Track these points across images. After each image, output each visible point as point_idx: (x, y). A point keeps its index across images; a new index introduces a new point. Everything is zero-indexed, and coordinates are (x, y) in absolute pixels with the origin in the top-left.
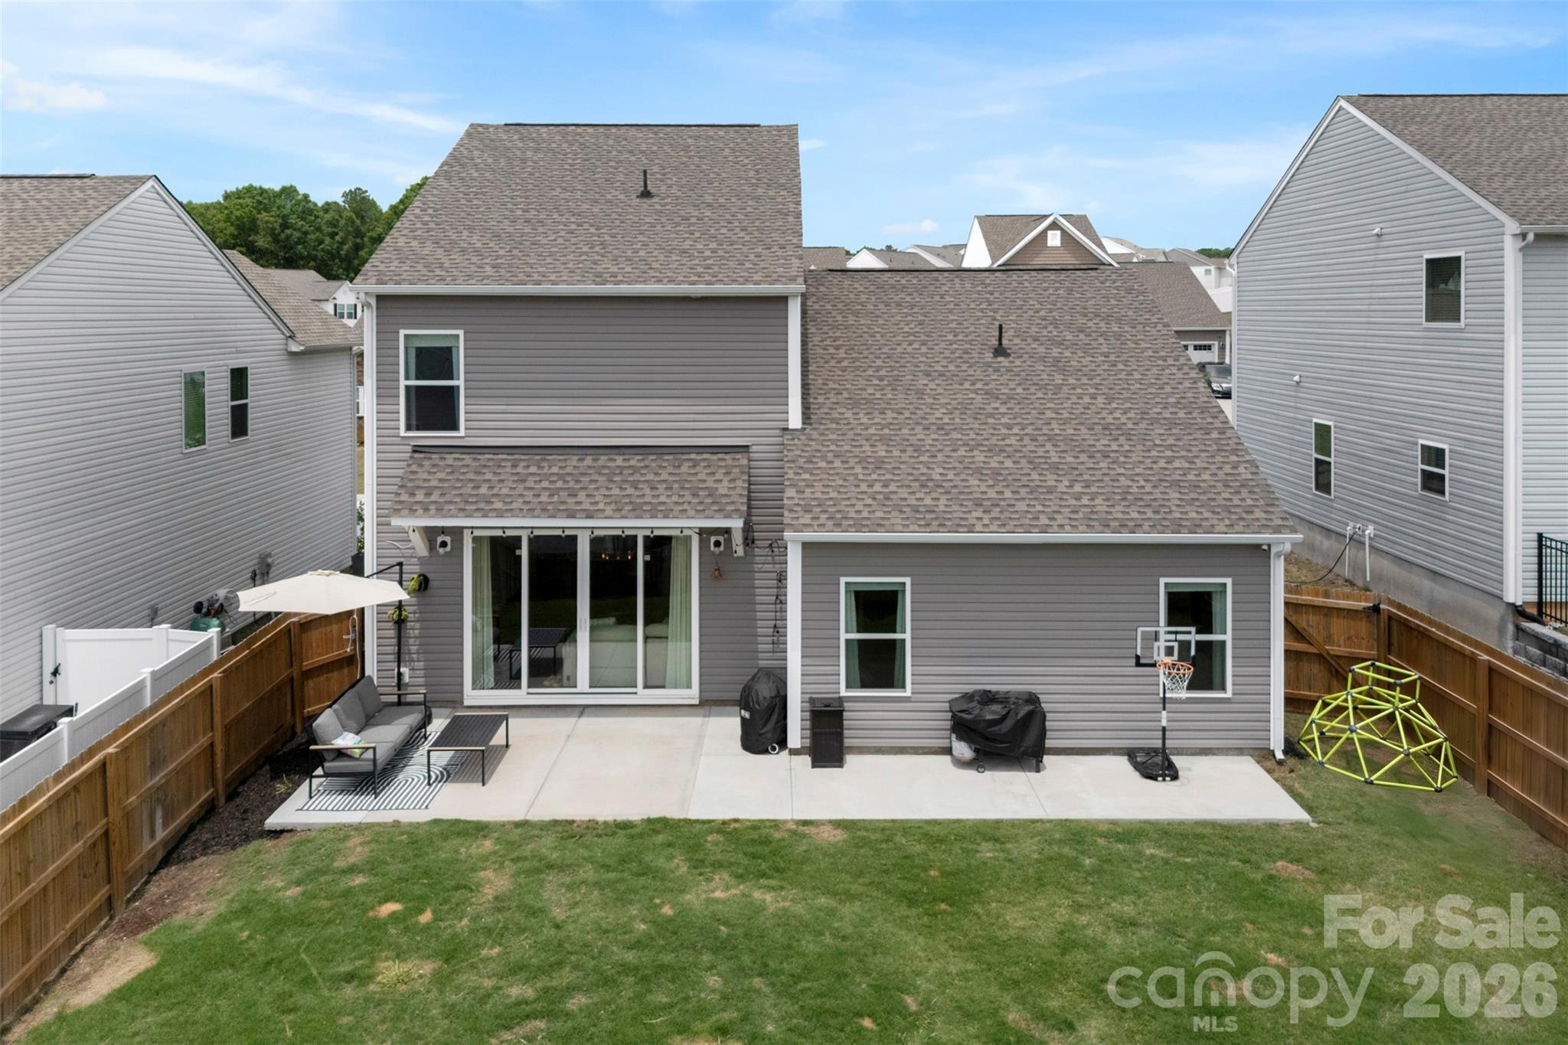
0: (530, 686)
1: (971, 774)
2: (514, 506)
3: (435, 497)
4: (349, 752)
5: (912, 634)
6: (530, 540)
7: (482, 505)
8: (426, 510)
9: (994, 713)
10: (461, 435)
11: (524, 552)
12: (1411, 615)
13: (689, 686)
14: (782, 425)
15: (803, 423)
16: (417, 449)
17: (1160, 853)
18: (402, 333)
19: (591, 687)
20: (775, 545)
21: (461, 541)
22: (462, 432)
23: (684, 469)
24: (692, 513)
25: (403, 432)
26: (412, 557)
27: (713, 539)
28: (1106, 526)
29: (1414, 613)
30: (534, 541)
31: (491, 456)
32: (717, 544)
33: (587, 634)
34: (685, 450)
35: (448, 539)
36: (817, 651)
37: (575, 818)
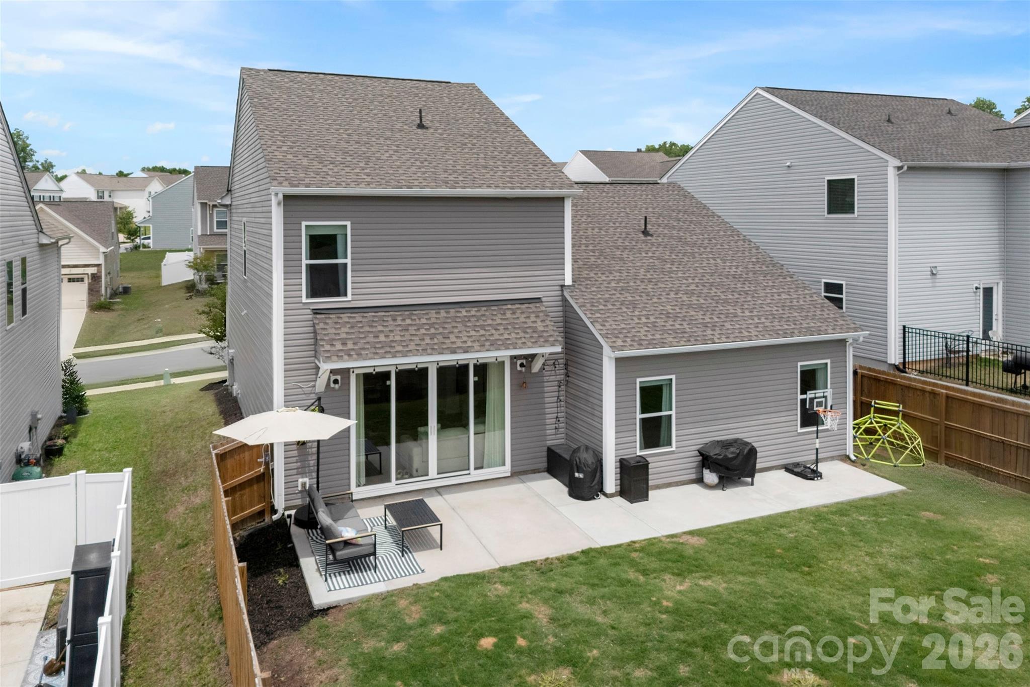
0: (397, 479)
1: (718, 493)
2: (410, 348)
3: (350, 345)
4: (354, 541)
5: (676, 410)
6: (397, 373)
7: (388, 349)
8: (349, 355)
9: (732, 453)
10: (348, 299)
11: (393, 383)
12: (879, 373)
13: (504, 464)
14: (561, 283)
15: (573, 282)
16: (316, 312)
17: (866, 518)
18: (304, 224)
19: (438, 474)
20: (556, 363)
21: (349, 378)
22: (349, 297)
23: (508, 315)
24: (530, 344)
25: (304, 300)
26: (311, 393)
27: (519, 362)
28: (778, 335)
29: (879, 372)
30: (399, 374)
31: (373, 314)
32: (522, 365)
33: (435, 437)
34: (505, 303)
35: (339, 377)
36: (625, 428)
37: (536, 559)
